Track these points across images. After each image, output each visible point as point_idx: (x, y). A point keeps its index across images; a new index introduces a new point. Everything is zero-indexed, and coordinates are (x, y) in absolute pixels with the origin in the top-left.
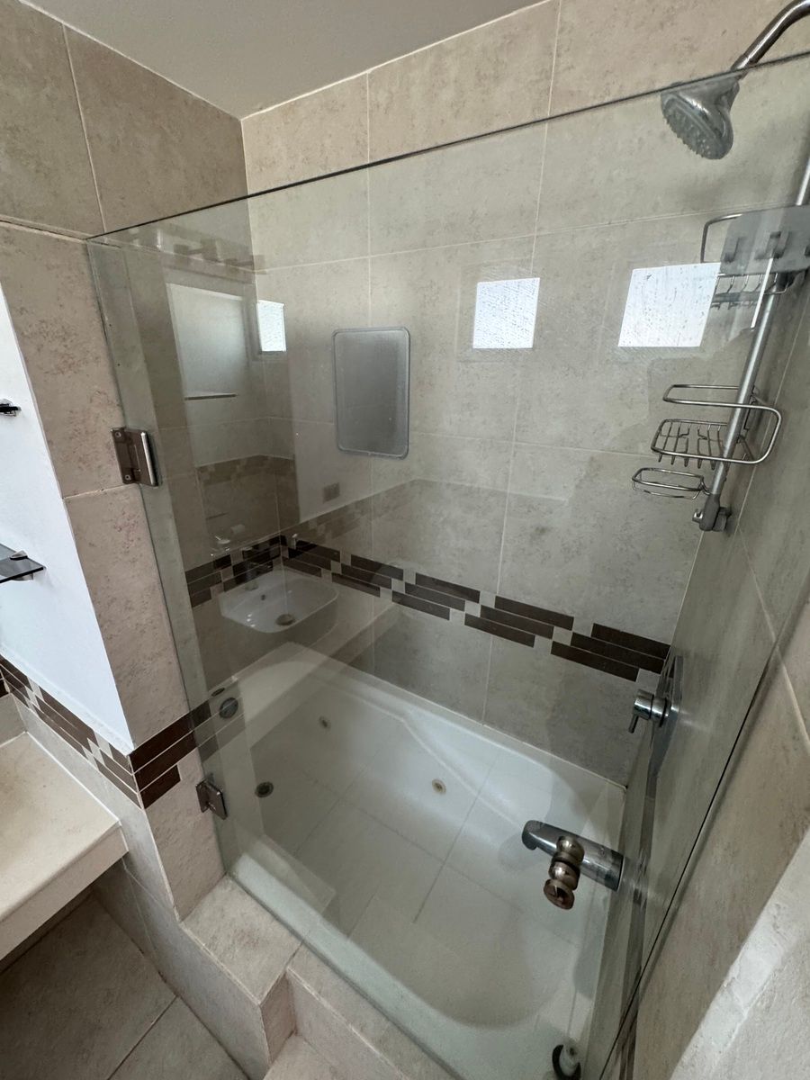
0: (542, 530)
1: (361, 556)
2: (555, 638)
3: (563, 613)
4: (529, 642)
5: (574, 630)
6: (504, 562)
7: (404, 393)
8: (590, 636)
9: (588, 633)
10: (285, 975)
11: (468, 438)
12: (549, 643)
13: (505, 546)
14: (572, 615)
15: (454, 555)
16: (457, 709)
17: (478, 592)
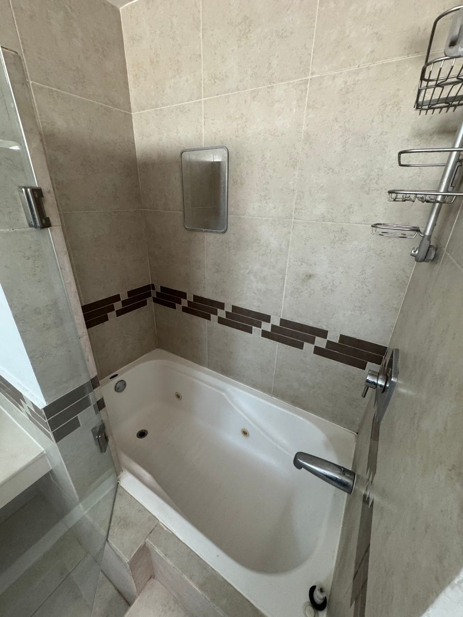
0: (310, 276)
1: (199, 296)
2: (316, 344)
3: (321, 328)
4: (301, 346)
5: (328, 339)
6: (286, 297)
7: (225, 190)
8: (338, 342)
9: (336, 340)
10: (145, 544)
11: (264, 219)
12: (312, 347)
13: (286, 287)
14: (327, 330)
15: (255, 293)
16: (257, 388)
17: (270, 316)
